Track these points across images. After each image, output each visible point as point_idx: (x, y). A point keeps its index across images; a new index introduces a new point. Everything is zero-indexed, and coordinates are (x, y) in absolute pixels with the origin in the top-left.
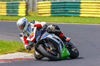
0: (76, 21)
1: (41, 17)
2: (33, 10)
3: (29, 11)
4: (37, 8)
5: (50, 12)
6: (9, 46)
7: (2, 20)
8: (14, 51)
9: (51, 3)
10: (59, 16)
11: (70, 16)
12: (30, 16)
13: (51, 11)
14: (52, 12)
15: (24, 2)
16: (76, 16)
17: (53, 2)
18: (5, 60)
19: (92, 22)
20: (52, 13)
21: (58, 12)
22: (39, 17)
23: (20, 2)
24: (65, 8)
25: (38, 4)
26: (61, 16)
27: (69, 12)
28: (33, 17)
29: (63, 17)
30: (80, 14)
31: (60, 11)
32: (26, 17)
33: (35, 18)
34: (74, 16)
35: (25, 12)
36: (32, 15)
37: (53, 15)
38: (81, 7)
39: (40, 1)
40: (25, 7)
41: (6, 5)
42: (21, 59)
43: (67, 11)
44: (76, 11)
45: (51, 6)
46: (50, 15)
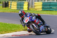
1: (36, 11)
2: (32, 7)
3: (29, 8)
4: (34, 6)
6: (18, 27)
7: (14, 12)
8: (21, 30)
9: (42, 3)
11: (53, 11)
12: (30, 10)
13: (42, 7)
15: (27, 2)
17: (43, 2)
18: (16, 35)
20: (42, 9)
21: (46, 8)
22: (35, 11)
23: (25, 2)
25: (35, 3)
26: (48, 10)
27: (52, 8)
28: (32, 11)
29: (49, 11)
31: (47, 7)
32: (28, 10)
33: (33, 11)
34: (55, 11)
35: (27, 8)
36: (31, 9)
37: (43, 10)
39: (36, 2)
40: (27, 5)
41: (16, 4)
42: (25, 35)
43: (51, 7)
45: (42, 5)
46: (41, 10)
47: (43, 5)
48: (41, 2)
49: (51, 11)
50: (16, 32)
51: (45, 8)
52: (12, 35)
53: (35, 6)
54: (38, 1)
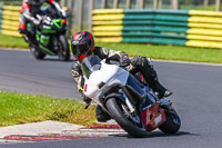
0: (178, 56)
3: (73, 31)
5: (120, 33)
6: (29, 105)
7: (14, 47)
8: (39, 117)
9: (123, 13)
10: (140, 43)
11: (165, 45)
13: (123, 31)
14: (125, 35)
16: (178, 45)
17: (128, 10)
18: (20, 137)
19: (214, 59)
20: (124, 37)
21: (139, 33)
24: (153, 25)
25: (94, 15)
26: (145, 43)
27: (162, 34)
29: (149, 46)
30: (188, 40)
31: (142, 31)
34: (174, 45)
37: (127, 40)
38: (190, 25)
39: (99, 8)
42: (55, 136)
43: (159, 32)
44: (179, 33)
45: (123, 20)
47: (126, 23)
48: (120, 11)
49: (156, 47)
50: (22, 123)
51: (132, 33)
52: (6, 138)
53: (94, 26)
54: (106, 7)
